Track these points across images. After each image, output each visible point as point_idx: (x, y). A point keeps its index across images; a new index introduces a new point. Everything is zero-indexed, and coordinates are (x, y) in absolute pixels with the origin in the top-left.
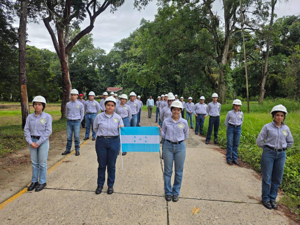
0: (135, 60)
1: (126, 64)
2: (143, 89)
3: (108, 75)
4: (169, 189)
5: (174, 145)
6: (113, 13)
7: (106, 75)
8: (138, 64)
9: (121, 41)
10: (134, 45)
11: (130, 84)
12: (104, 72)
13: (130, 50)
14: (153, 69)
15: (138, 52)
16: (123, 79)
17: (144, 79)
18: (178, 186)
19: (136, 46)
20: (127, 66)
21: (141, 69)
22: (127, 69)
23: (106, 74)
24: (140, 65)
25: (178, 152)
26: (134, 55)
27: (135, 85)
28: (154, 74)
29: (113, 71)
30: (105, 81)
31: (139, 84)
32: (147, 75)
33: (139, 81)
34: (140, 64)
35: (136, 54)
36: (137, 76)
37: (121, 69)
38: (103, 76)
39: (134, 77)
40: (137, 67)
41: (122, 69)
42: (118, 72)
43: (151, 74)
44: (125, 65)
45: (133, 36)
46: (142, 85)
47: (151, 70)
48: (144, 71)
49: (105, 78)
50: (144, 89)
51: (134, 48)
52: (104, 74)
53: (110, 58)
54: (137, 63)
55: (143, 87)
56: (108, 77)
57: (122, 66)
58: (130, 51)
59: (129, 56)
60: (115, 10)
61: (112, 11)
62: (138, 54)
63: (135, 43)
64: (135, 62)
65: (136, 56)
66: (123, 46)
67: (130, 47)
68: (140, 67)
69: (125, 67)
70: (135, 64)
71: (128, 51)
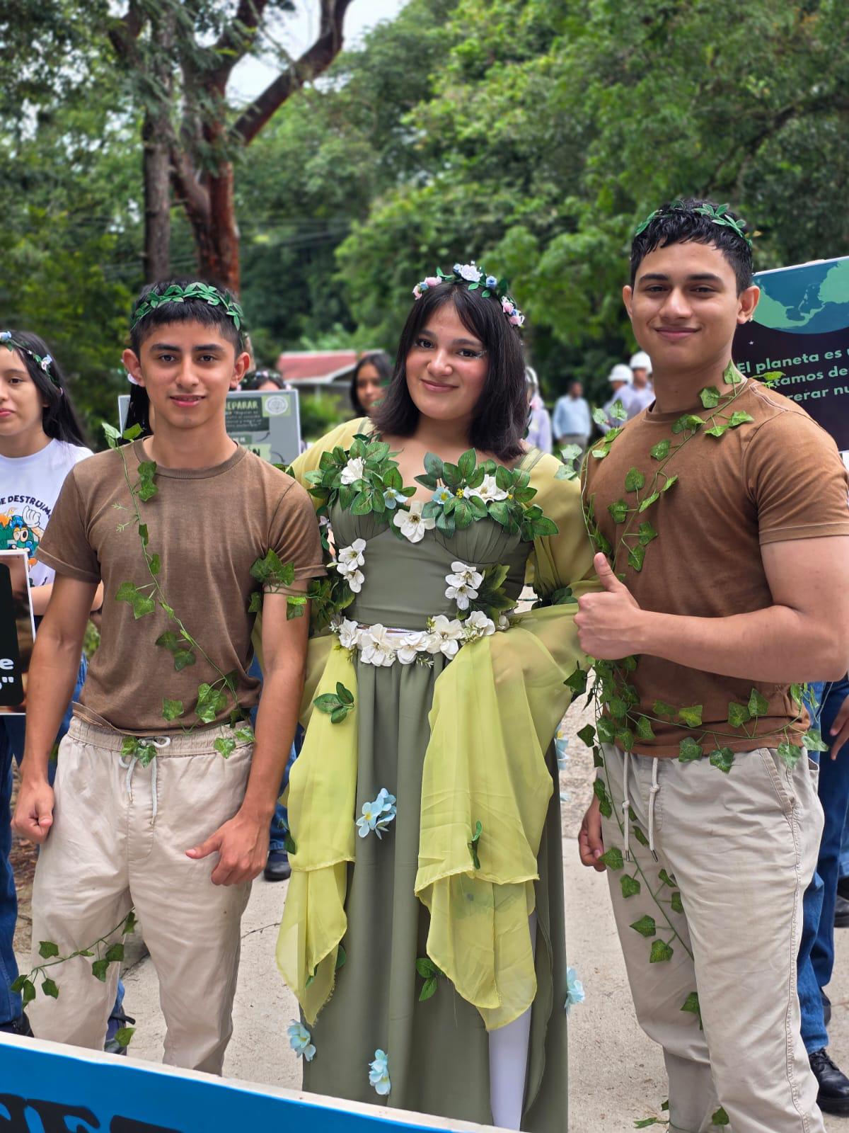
0: (475, 161)
8: (495, 192)
9: (367, 39)
10: (457, 65)
13: (433, 102)
19: (473, 72)
20: (420, 206)
22: (418, 228)
24: (505, 196)
26: (466, 132)
34: (510, 185)
37: (377, 226)
41: (387, 228)
44: (407, 197)
51: (457, 83)
54: (490, 182)
57: (386, 210)
58: (436, 108)
62: (490, 126)
63: (464, 47)
64: (477, 175)
65: (481, 140)
66: (380, 74)
67: (431, 77)
68: (509, 210)
69: (406, 214)
70: (476, 193)
71: (422, 105)
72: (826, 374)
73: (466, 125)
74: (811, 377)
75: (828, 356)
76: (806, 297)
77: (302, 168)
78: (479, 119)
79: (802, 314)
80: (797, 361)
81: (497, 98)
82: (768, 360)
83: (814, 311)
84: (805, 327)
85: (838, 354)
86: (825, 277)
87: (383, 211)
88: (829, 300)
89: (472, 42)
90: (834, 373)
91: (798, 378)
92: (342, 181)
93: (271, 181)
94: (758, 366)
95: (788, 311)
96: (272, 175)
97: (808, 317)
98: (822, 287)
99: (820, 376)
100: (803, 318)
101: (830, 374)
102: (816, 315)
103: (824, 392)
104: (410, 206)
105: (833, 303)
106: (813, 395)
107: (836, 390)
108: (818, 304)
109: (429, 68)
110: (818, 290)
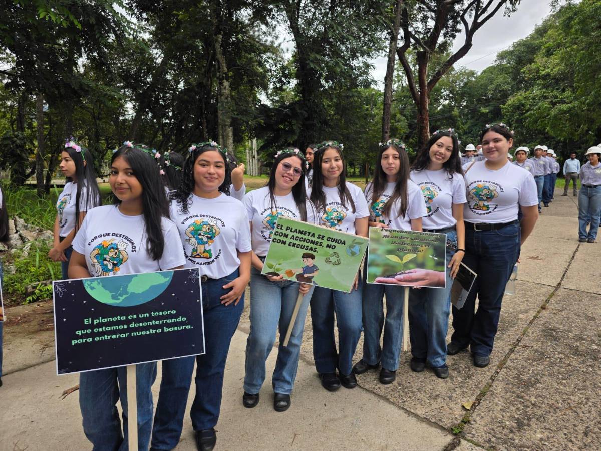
0: (546, 82)
1: (523, 94)
2: (561, 144)
3: (477, 120)
4: (584, 233)
5: (589, 189)
6: (509, 16)
7: (472, 121)
8: (552, 91)
9: (514, 46)
10: (544, 51)
11: (530, 134)
12: (467, 115)
13: (533, 64)
14: (587, 101)
15: (551, 65)
16: (514, 126)
17: (564, 122)
18: (594, 230)
19: (549, 53)
20: (525, 98)
21: (559, 102)
22: (523, 105)
23: (472, 117)
24: (556, 93)
25: (593, 196)
26: (543, 73)
27: (542, 137)
28: (588, 110)
29: (487, 111)
30: (470, 133)
31: (552, 133)
32: (571, 115)
33: (553, 127)
34: (558, 89)
35: (548, 70)
36: (550, 118)
37: (509, 105)
38: (466, 123)
39: (542, 121)
40: (548, 98)
41: (512, 105)
42: (503, 111)
43: (583, 111)
44: (521, 95)
45: (541, 32)
46: (560, 135)
47: (584, 103)
48: (564, 107)
49: (469, 127)
50: (565, 142)
51: (543, 57)
52: (468, 119)
53: (486, 86)
54: (551, 89)
55: (562, 139)
56: (476, 125)
57: (512, 99)
58: (533, 66)
59: (531, 76)
60: (514, 10)
61: (506, 15)
62: (552, 70)
63: (547, 45)
64: (546, 86)
65: (548, 75)
66: (517, 57)
67: (535, 56)
68: (556, 97)
69: (520, 100)
70: (544, 93)
71: (529, 65)
72: (128, 326)
73: (543, 70)
74: (121, 327)
75: (130, 317)
76: (121, 289)
77: (487, 88)
78: (548, 68)
79: (119, 297)
80: (115, 319)
81: (556, 60)
82: (100, 318)
83: (124, 296)
84: (120, 303)
85: (135, 317)
86: (131, 281)
87: (511, 100)
88: (133, 291)
89: (551, 43)
90: (132, 325)
91: (115, 327)
92: (500, 91)
93: (476, 93)
94: (95, 321)
95: (112, 295)
96: (477, 91)
97: (121, 298)
98: (129, 285)
99: (126, 327)
100: (119, 299)
101: (130, 326)
102: (126, 298)
103: (127, 334)
104: (521, 98)
105: (134, 293)
106: (121, 336)
107: (132, 334)
108: (126, 293)
109: (535, 53)
110: (127, 286)
